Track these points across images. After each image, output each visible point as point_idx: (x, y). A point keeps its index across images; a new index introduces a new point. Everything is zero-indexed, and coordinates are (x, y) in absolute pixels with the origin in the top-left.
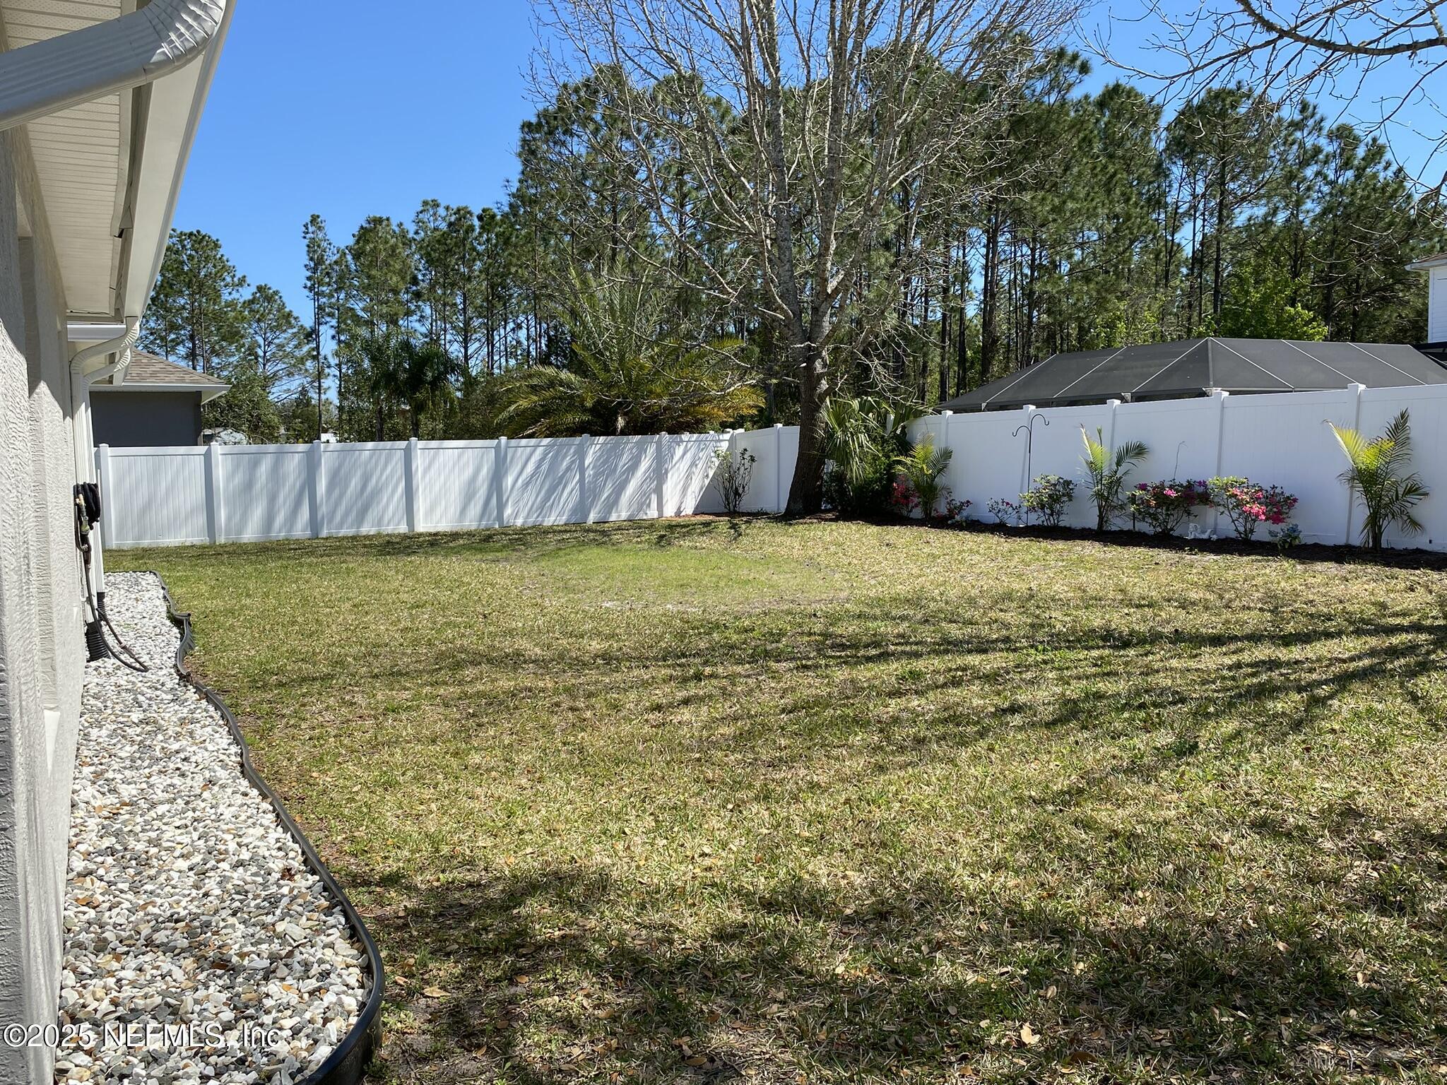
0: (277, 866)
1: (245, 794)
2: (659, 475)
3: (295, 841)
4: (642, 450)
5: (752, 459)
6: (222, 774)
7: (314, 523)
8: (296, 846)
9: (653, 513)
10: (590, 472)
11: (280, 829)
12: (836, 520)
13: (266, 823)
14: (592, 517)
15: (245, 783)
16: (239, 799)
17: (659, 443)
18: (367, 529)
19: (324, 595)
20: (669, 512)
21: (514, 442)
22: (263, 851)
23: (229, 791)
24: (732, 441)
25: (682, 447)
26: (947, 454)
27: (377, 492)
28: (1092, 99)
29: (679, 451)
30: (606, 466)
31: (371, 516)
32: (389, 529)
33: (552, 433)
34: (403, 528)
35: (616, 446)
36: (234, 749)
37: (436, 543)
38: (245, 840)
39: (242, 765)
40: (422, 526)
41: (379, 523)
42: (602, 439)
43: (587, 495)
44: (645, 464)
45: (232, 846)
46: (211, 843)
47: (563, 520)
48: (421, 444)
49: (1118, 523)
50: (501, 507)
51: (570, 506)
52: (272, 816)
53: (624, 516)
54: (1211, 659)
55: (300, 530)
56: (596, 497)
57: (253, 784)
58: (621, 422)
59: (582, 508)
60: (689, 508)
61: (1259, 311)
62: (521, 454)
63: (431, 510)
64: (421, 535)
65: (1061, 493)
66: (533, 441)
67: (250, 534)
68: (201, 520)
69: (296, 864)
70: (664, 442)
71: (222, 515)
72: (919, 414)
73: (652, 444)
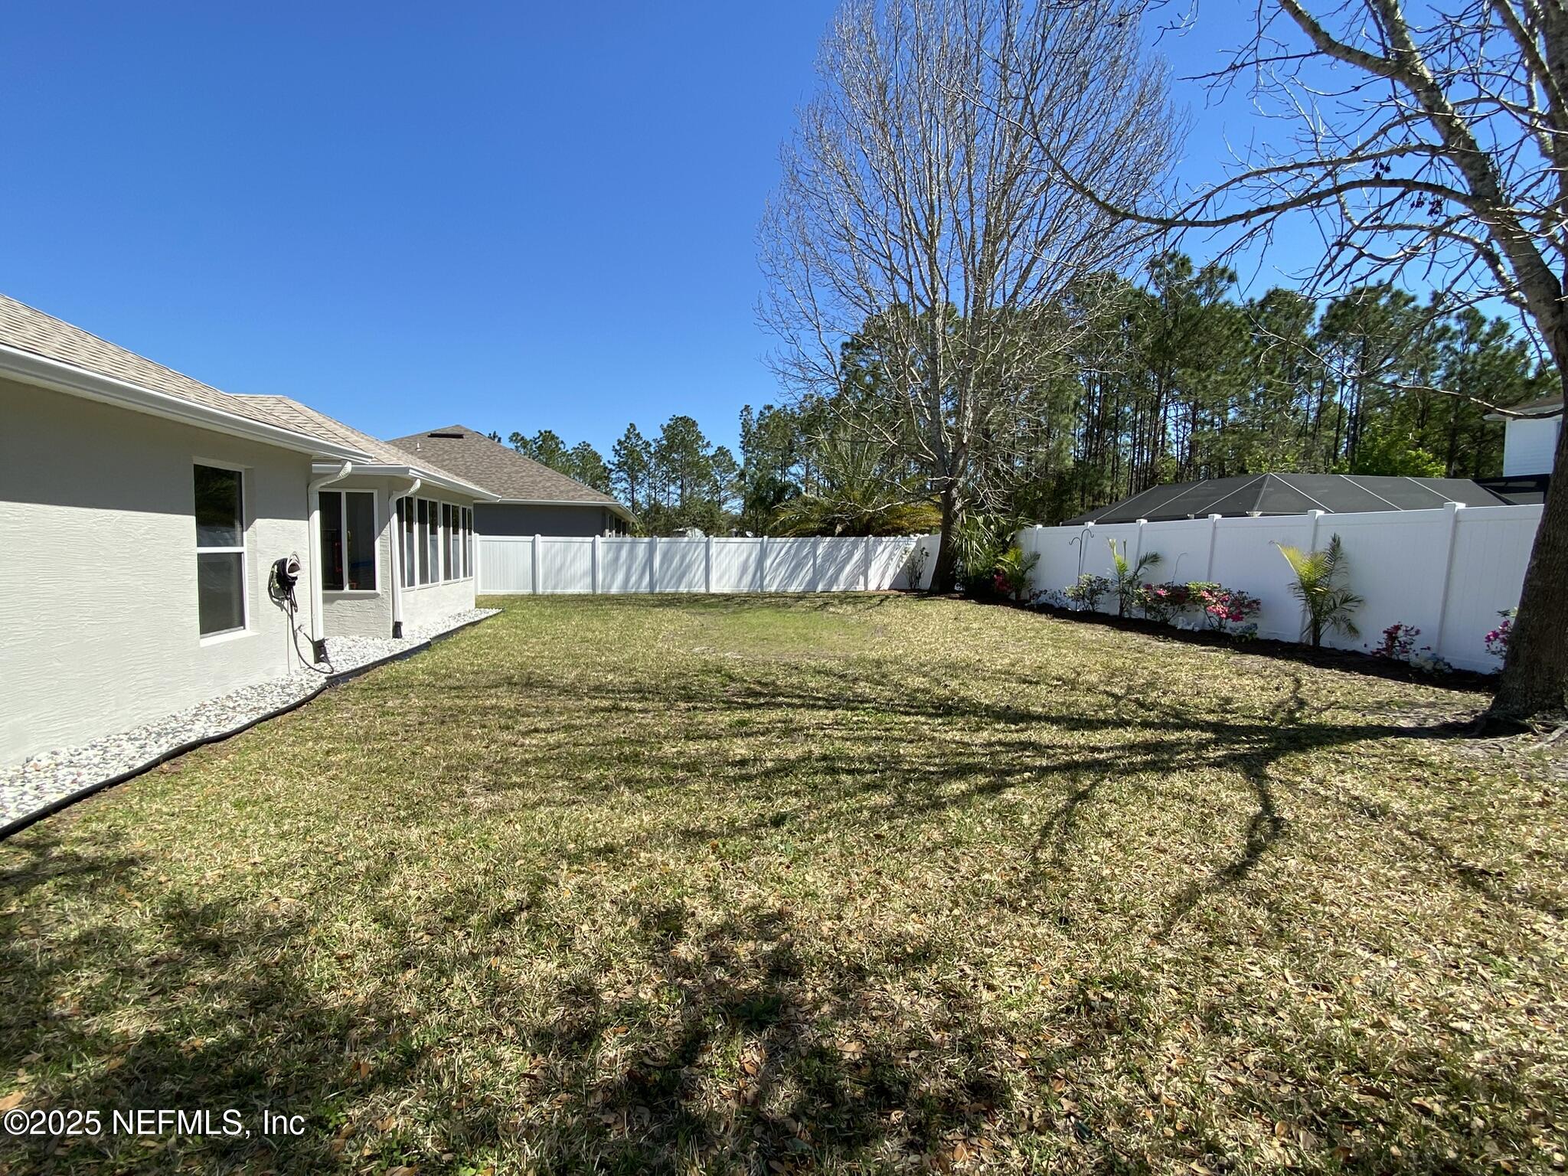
2: (866, 563)
4: (855, 547)
7: (652, 585)
9: (860, 587)
14: (820, 588)
17: (867, 542)
18: (683, 589)
20: (872, 587)
24: (919, 542)
25: (882, 546)
26: (1037, 556)
27: (689, 566)
29: (880, 549)
31: (685, 581)
32: (695, 590)
34: (703, 590)
35: (839, 542)
40: (713, 590)
41: (690, 585)
42: (828, 539)
43: (818, 573)
44: (856, 556)
47: (800, 589)
50: (762, 579)
53: (842, 587)
55: (644, 588)
56: (823, 576)
58: (839, 529)
59: (813, 583)
60: (886, 585)
62: (777, 547)
63: (721, 578)
65: (1095, 589)
67: (614, 590)
68: (589, 580)
70: (871, 542)
71: (600, 576)
73: (863, 543)
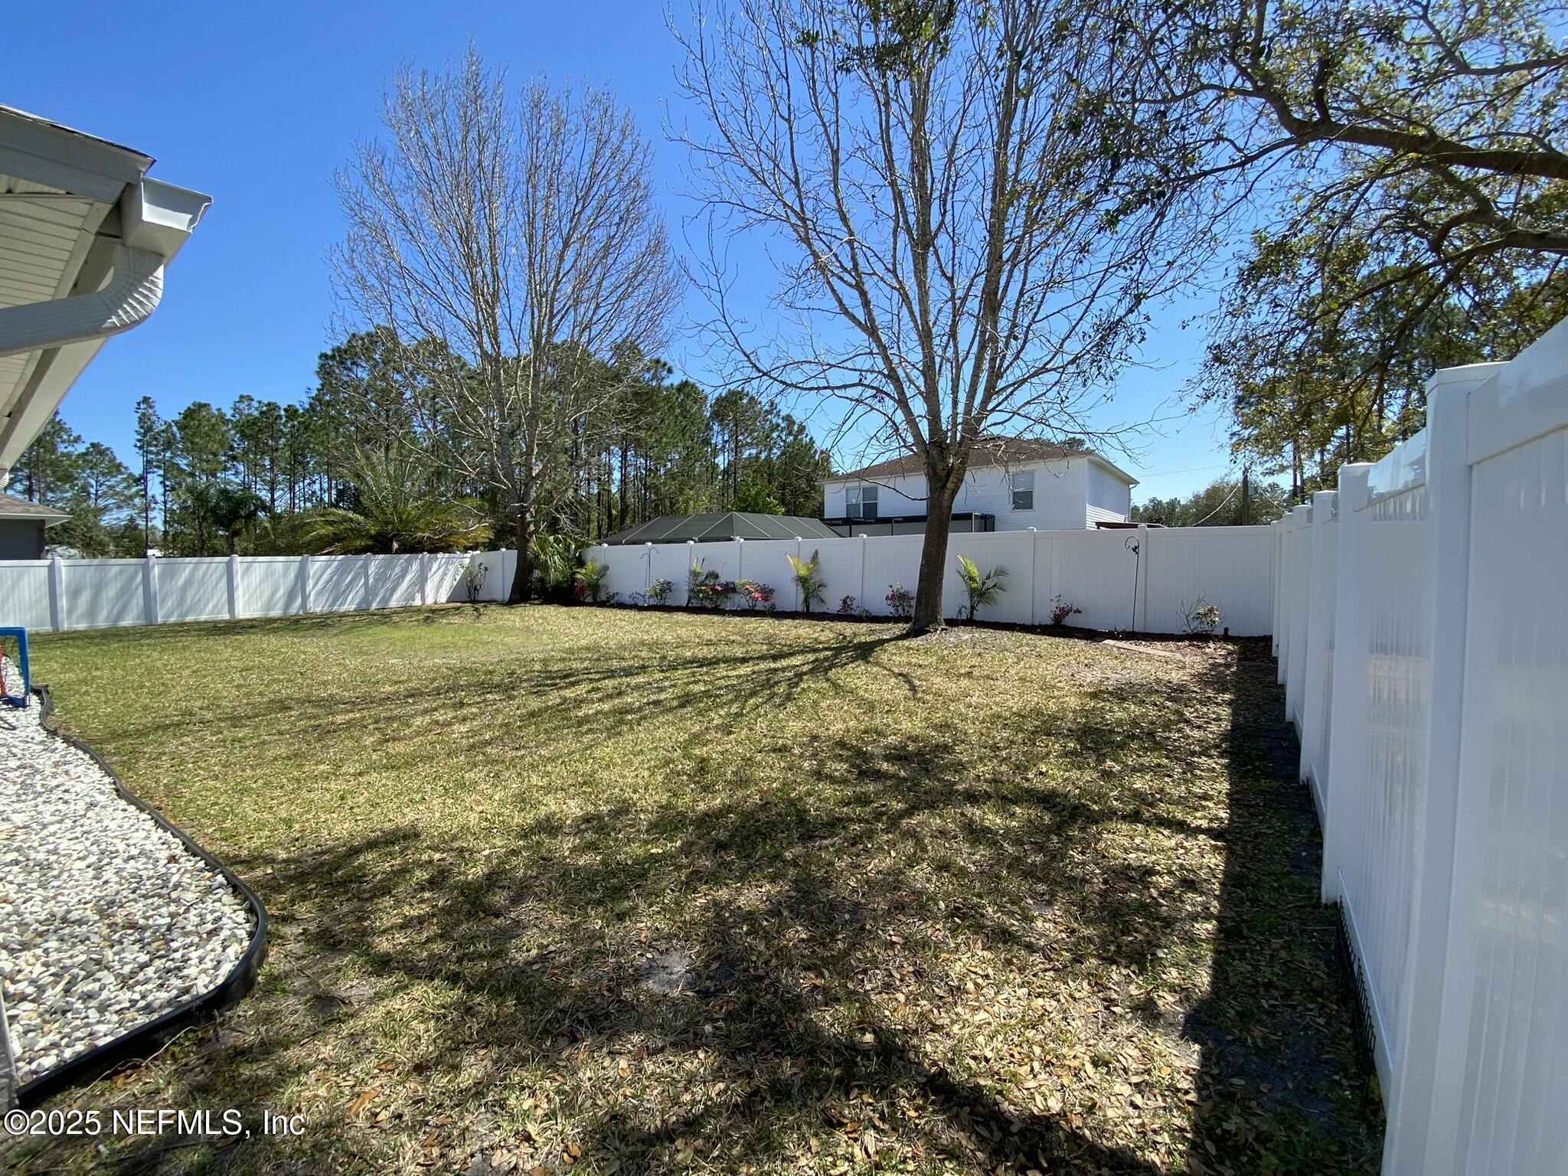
0: (164, 855)
1: (124, 810)
2: (422, 579)
3: (175, 836)
4: (409, 563)
5: (486, 569)
6: (99, 798)
7: (147, 614)
8: (177, 840)
9: (418, 602)
10: (372, 578)
11: (160, 830)
12: (541, 604)
13: (147, 827)
14: (374, 606)
15: (123, 802)
16: (120, 814)
17: (422, 559)
19: (165, 665)
20: (429, 601)
21: (313, 558)
22: (149, 847)
23: (110, 809)
24: (472, 558)
25: (438, 562)
26: (606, 568)
29: (435, 566)
30: (384, 574)
31: (199, 606)
32: (213, 617)
33: (345, 552)
34: (227, 617)
35: (391, 562)
36: (107, 780)
37: (253, 626)
38: (131, 842)
39: (117, 790)
40: (243, 612)
41: (205, 611)
42: (381, 556)
43: (370, 593)
44: (412, 573)
45: (121, 847)
46: (103, 846)
47: (353, 607)
48: (239, 559)
49: (698, 602)
50: (304, 600)
51: (358, 599)
52: (152, 823)
53: (397, 603)
56: (377, 593)
57: (130, 803)
58: (395, 545)
59: (366, 600)
60: (443, 598)
62: (319, 566)
63: (248, 603)
64: (241, 620)
65: (666, 588)
66: (329, 557)
69: (178, 850)
70: (426, 559)
72: (588, 545)
73: (416, 562)
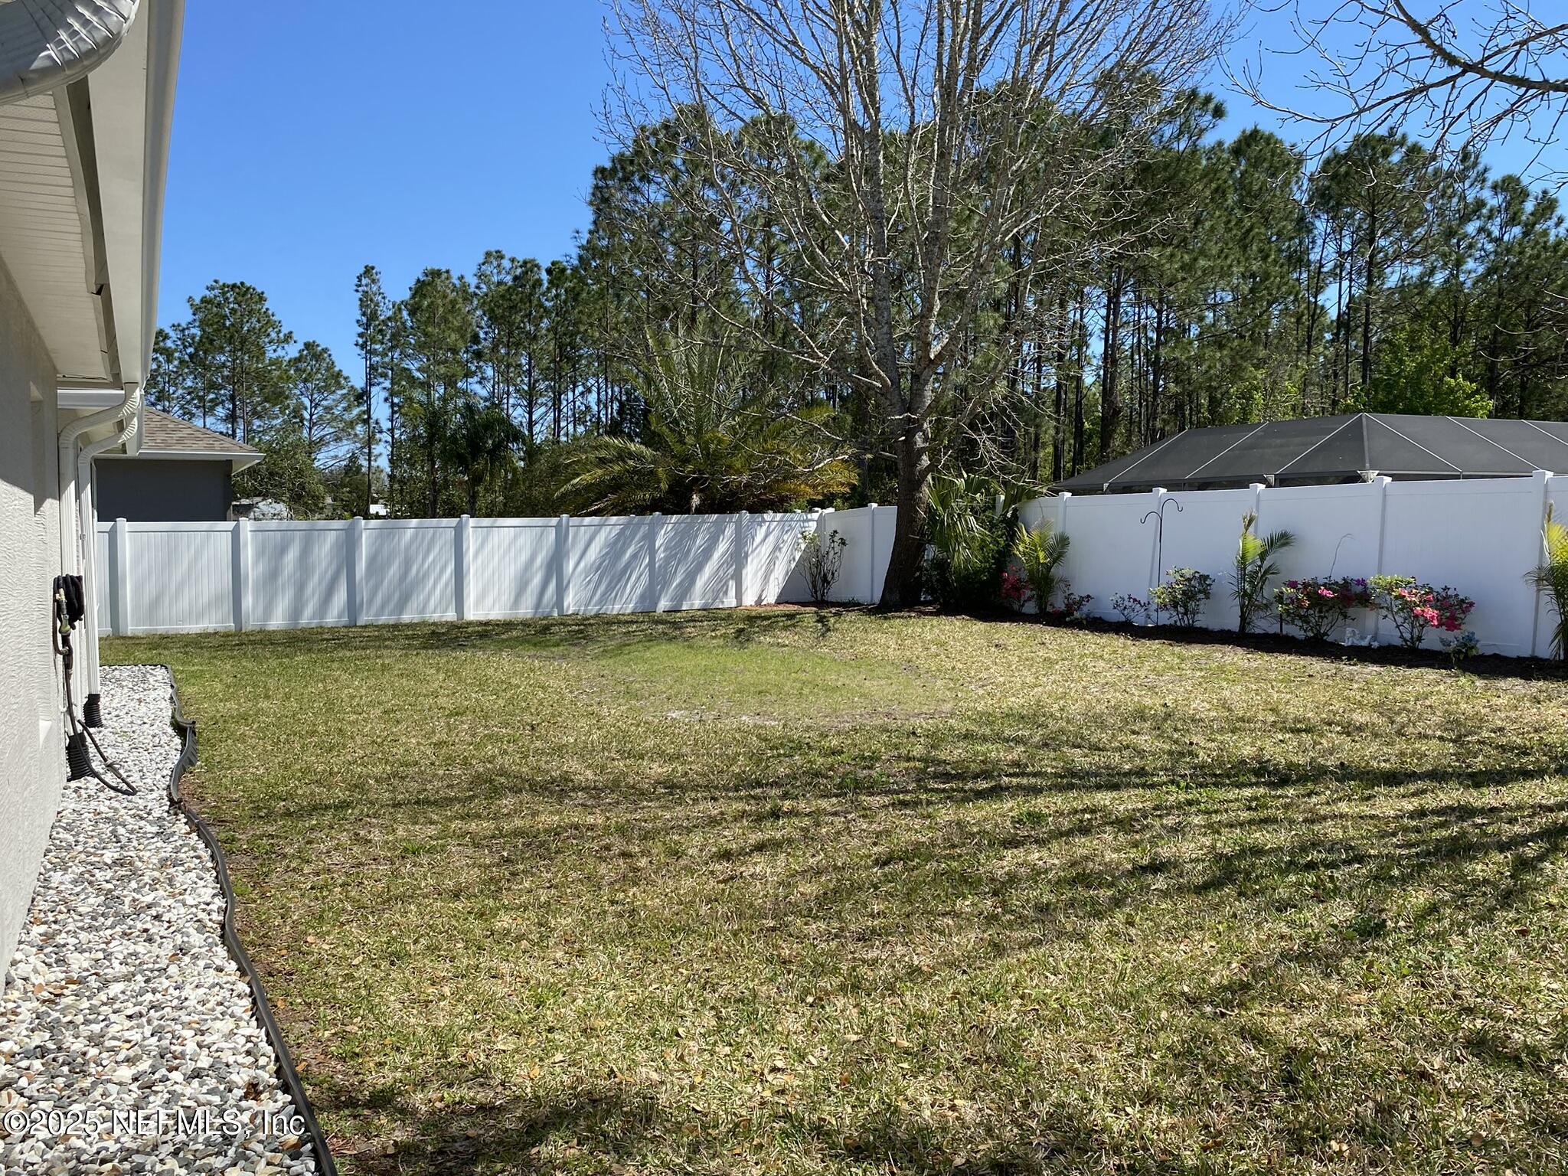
0: (241, 1078)
1: (220, 970)
2: (738, 558)
3: (270, 1043)
4: (717, 531)
5: (843, 542)
6: (196, 939)
7: (352, 607)
8: (269, 1050)
9: (730, 601)
10: (661, 555)
11: (254, 1023)
12: (937, 614)
13: (238, 1011)
14: (663, 604)
15: (221, 951)
16: (211, 976)
17: (739, 521)
18: (407, 618)
19: (352, 697)
20: (749, 600)
21: (575, 520)
22: (228, 1057)
23: (201, 963)
24: (821, 521)
25: (764, 528)
26: (1063, 541)
27: (422, 574)
28: (1226, 146)
29: (760, 534)
30: (678, 548)
31: (414, 603)
32: (435, 617)
33: (620, 510)
34: (451, 616)
35: (691, 526)
36: (219, 902)
37: (488, 634)
38: (208, 1039)
39: (223, 927)
40: (472, 614)
41: (423, 611)
42: (675, 518)
43: (658, 580)
44: (722, 547)
45: (191, 1047)
46: (165, 1043)
47: (630, 607)
48: (472, 522)
49: (1263, 624)
50: (561, 591)
51: (639, 592)
52: (247, 1002)
53: (697, 603)
54: (1389, 804)
55: (334, 616)
56: (666, 584)
57: (232, 956)
58: (696, 500)
59: (650, 595)
60: (771, 597)
61: (1415, 381)
62: (584, 534)
63: (481, 595)
64: (470, 624)
65: (1197, 589)
66: (596, 520)
67: (277, 622)
68: (227, 606)
69: (267, 1077)
70: (745, 522)
71: (248, 601)
72: (1032, 495)
73: (731, 524)
